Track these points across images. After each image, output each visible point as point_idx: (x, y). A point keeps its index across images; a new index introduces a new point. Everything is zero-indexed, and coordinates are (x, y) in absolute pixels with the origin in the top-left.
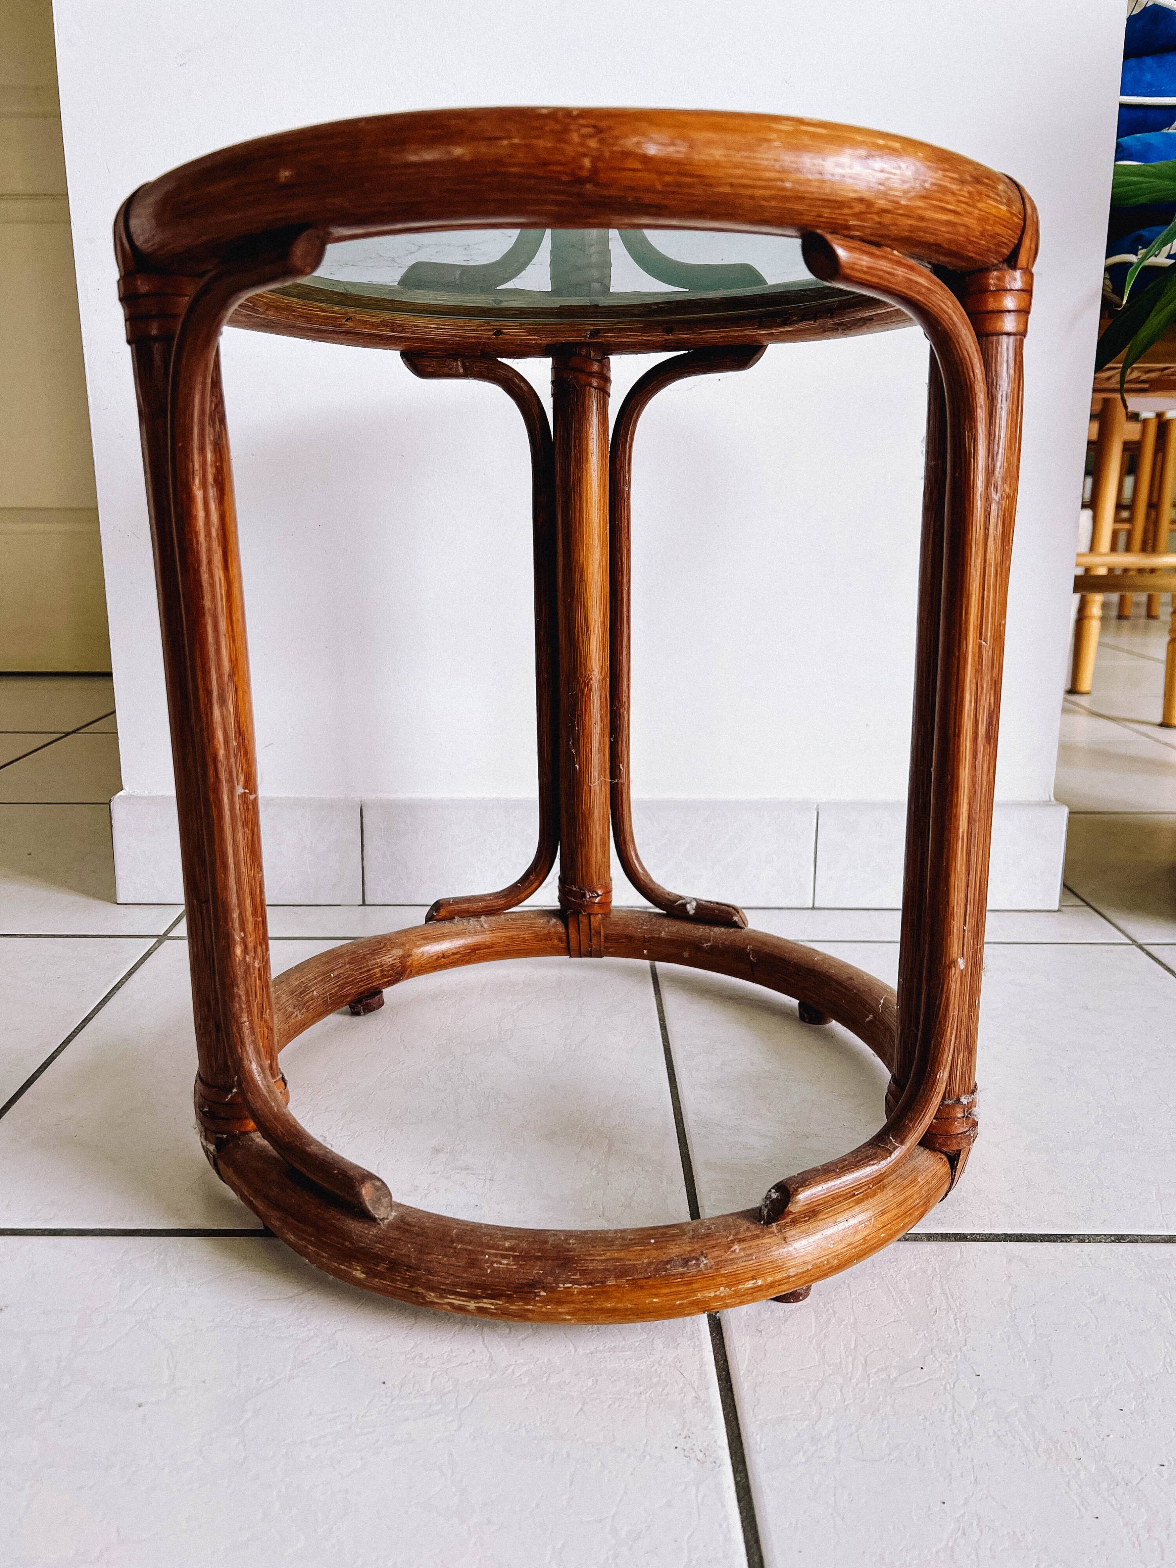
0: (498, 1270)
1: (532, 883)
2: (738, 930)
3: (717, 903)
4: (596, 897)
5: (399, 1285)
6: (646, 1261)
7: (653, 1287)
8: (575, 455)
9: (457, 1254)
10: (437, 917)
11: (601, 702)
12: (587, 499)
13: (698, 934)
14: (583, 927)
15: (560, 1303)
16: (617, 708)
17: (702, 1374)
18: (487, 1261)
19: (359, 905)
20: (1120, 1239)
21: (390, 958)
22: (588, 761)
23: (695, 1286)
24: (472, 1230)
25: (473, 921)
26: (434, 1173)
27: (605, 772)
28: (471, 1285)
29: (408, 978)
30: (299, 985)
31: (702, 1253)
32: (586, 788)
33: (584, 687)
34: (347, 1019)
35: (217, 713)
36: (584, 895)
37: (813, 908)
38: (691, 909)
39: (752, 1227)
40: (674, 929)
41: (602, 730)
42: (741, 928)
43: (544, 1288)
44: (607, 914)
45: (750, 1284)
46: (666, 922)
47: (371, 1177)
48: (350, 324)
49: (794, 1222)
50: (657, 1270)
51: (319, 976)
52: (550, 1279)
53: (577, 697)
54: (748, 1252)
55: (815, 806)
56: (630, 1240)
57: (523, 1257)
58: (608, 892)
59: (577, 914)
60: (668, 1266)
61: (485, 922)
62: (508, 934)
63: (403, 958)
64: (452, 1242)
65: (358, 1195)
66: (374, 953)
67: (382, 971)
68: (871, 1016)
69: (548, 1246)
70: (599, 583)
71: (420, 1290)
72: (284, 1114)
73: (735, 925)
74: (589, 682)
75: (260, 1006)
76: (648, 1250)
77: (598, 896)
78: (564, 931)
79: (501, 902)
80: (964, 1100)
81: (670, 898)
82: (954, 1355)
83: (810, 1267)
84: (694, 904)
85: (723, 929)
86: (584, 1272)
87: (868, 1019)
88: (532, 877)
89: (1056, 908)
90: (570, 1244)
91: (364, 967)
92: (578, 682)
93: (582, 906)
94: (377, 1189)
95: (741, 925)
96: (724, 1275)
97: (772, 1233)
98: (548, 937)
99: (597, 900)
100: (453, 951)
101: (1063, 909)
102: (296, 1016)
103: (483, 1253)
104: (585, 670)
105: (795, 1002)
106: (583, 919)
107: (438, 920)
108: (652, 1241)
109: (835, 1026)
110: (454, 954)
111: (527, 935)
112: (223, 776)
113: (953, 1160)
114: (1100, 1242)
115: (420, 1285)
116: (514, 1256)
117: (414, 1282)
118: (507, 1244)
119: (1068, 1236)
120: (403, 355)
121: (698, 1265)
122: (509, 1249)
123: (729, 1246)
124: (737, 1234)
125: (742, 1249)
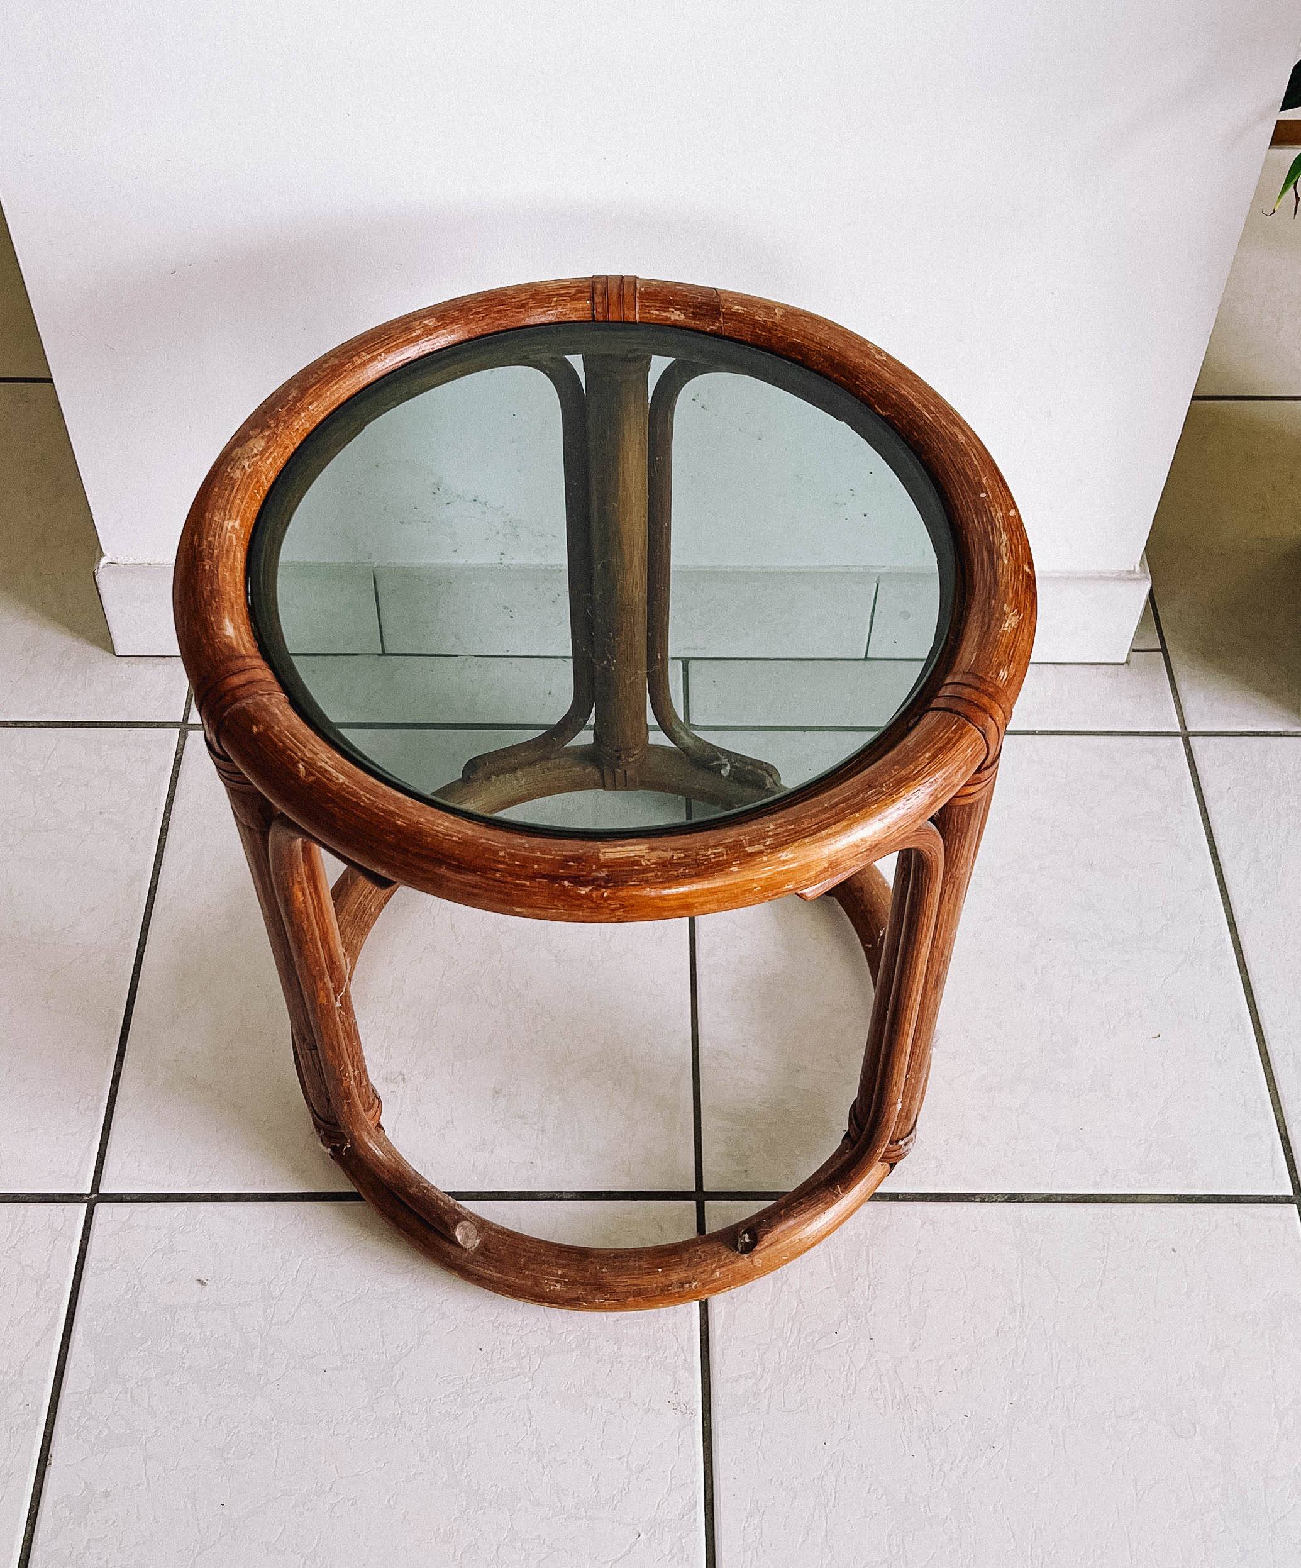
0: (554, 1289)
4: (632, 757)
6: (655, 1285)
7: (659, 1300)
9: (525, 1277)
16: (655, 613)
17: (690, 1339)
19: (379, 655)
20: (1012, 1198)
31: (694, 1278)
32: (621, 684)
36: (619, 756)
38: (725, 770)
39: (731, 1255)
40: (708, 783)
43: (585, 1302)
44: (642, 768)
47: (459, 1220)
50: (662, 1291)
52: (589, 1297)
54: (726, 1275)
55: (876, 579)
56: (645, 1269)
57: (571, 1280)
58: (643, 736)
60: (670, 1288)
61: (522, 776)
64: (521, 1267)
65: (452, 1234)
69: (587, 1274)
76: (657, 1278)
78: (600, 776)
79: (538, 754)
81: (705, 756)
82: (860, 1321)
86: (612, 1292)
89: (1124, 661)
90: (603, 1272)
93: (617, 764)
94: (464, 1228)
96: (709, 1289)
97: (744, 1259)
101: (1133, 656)
103: (543, 1277)
108: (660, 1270)
114: (996, 1201)
116: (564, 1281)
118: (560, 1272)
119: (974, 1195)
121: (690, 1286)
122: (562, 1276)
123: (713, 1272)
124: (719, 1261)
125: (721, 1273)
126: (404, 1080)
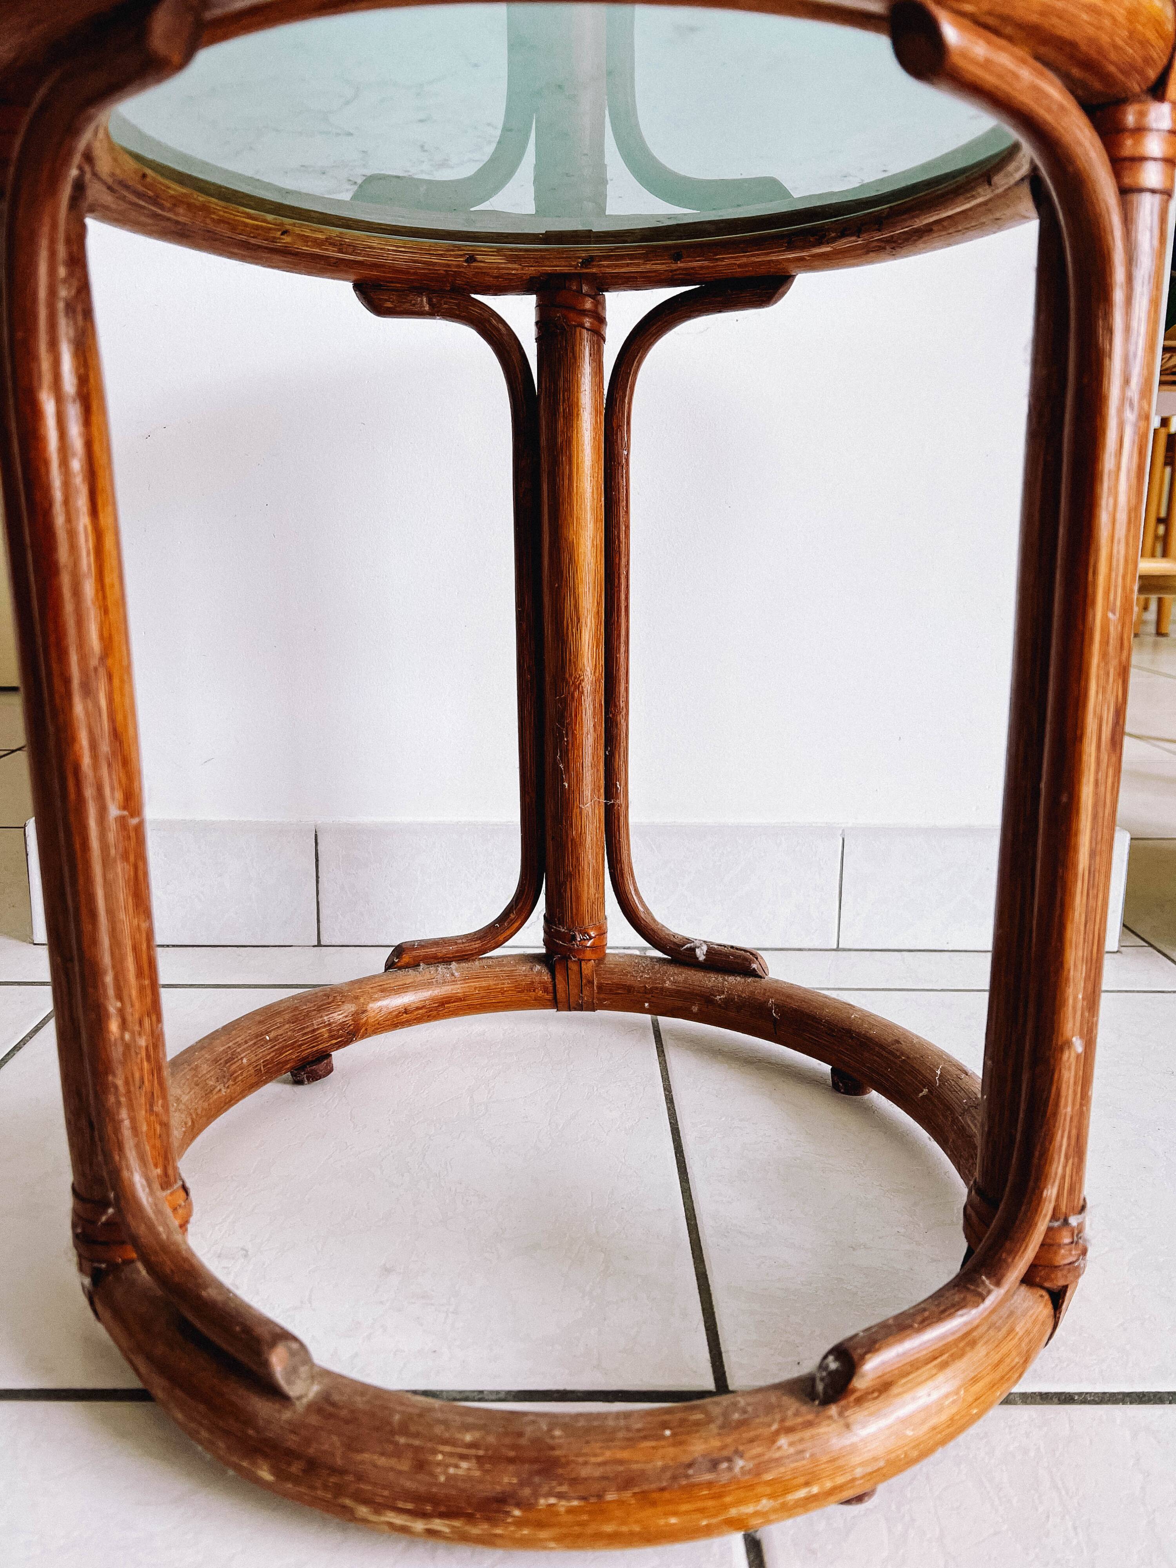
0: (455, 1477)
1: (513, 922)
2: (757, 979)
3: (732, 947)
4: (588, 940)
5: (320, 1493)
6: (659, 1464)
7: (669, 1502)
8: (564, 410)
9: (398, 1453)
10: (399, 964)
11: (595, 708)
12: (578, 463)
13: (710, 985)
14: (573, 977)
15: (540, 1525)
16: (613, 715)
18: (439, 1464)
19: (312, 946)
21: (339, 1016)
22: (579, 779)
23: (728, 1499)
24: (420, 1415)
25: (441, 968)
26: (381, 1302)
27: (599, 791)
28: (416, 1498)
29: (362, 1037)
30: (225, 1052)
31: (736, 1452)
32: (576, 811)
33: (575, 690)
34: (288, 1088)
35: (79, 708)
36: (574, 938)
37: (837, 949)
38: (701, 954)
39: (804, 1409)
40: (681, 978)
41: (596, 741)
42: (761, 977)
43: (518, 1505)
44: (601, 960)
45: (802, 1493)
46: (672, 970)
47: (283, 1336)
48: (287, 239)
49: (859, 1401)
50: (674, 1478)
51: (251, 1040)
52: (527, 1491)
53: (566, 703)
54: (800, 1447)
55: (841, 832)
56: (639, 1430)
57: (490, 1458)
58: (602, 933)
59: (565, 959)
60: (691, 1472)
61: (456, 970)
62: (484, 984)
63: (356, 1015)
64: (393, 1433)
65: (266, 1364)
66: (320, 1009)
67: (330, 1031)
68: (925, 1091)
69: (523, 1441)
70: (592, 566)
71: (348, 1502)
72: (175, 1243)
73: (754, 974)
74: (580, 684)
75: (149, 1095)
76: (663, 1447)
77: (591, 938)
78: (550, 980)
79: (477, 945)
80: (1073, 1221)
81: (675, 940)
83: (881, 1464)
84: (705, 948)
85: (738, 979)
86: (574, 1481)
87: (921, 1095)
88: (512, 916)
89: (1116, 949)
90: (553, 1437)
91: (307, 1027)
92: (567, 683)
93: (571, 950)
94: (292, 1354)
95: (760, 973)
96: (768, 1483)
97: (830, 1417)
98: (531, 987)
99: (589, 944)
100: (416, 1005)
101: (1123, 949)
102: (220, 1090)
103: (435, 1452)
104: (576, 670)
105: (827, 1068)
106: (574, 967)
107: (400, 968)
108: (668, 1433)
109: (874, 1096)
110: (418, 1009)
111: (507, 984)
112: (89, 792)
113: (1057, 1298)
115: (346, 1496)
116: (478, 1458)
117: (339, 1490)
118: (468, 1438)
120: (358, 287)
121: (730, 1469)
122: (473, 1445)
123: (773, 1439)
124: (783, 1420)
125: (791, 1444)
126: (246, 1256)
